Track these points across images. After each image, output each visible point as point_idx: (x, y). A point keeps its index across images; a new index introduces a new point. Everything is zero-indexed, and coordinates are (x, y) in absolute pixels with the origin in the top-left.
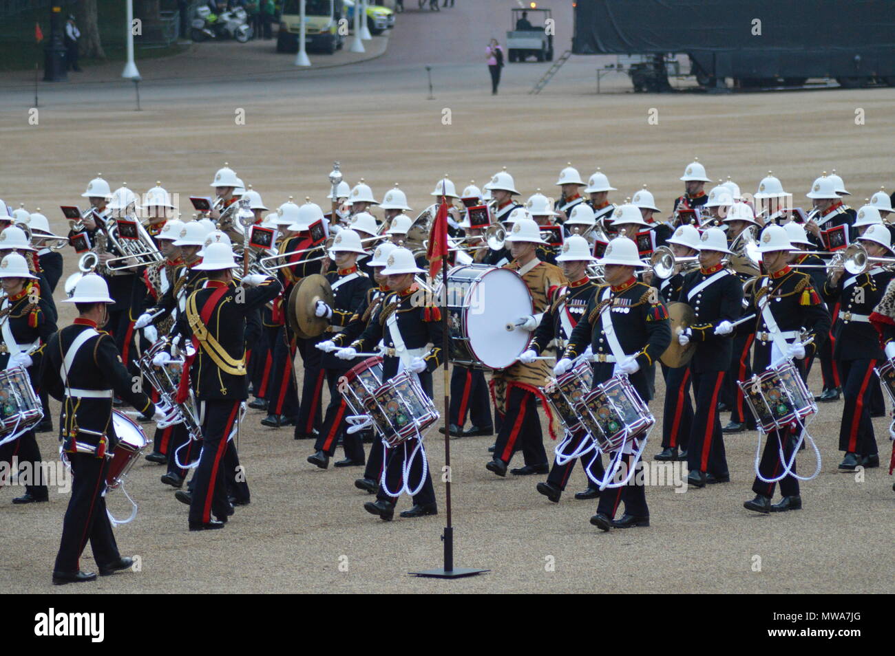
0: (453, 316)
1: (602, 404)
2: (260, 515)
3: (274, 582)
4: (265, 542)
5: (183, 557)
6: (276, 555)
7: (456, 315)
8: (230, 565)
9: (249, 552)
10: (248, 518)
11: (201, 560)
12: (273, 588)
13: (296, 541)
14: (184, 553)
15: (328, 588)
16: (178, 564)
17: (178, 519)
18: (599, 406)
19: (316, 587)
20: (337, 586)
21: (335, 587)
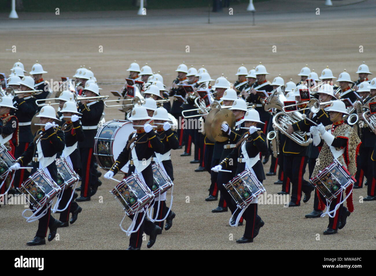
0: (106, 144)
1: (126, 189)
2: (306, 209)
3: (313, 239)
4: (308, 221)
5: (271, 226)
6: (314, 227)
7: (108, 143)
8: (293, 231)
9: (301, 225)
10: (301, 210)
11: (279, 228)
12: (312, 242)
13: (323, 221)
14: (272, 225)
15: (337, 243)
16: (269, 230)
17: (269, 210)
18: (124, 190)
19: (332, 242)
20: (341, 242)
21: (340, 242)
